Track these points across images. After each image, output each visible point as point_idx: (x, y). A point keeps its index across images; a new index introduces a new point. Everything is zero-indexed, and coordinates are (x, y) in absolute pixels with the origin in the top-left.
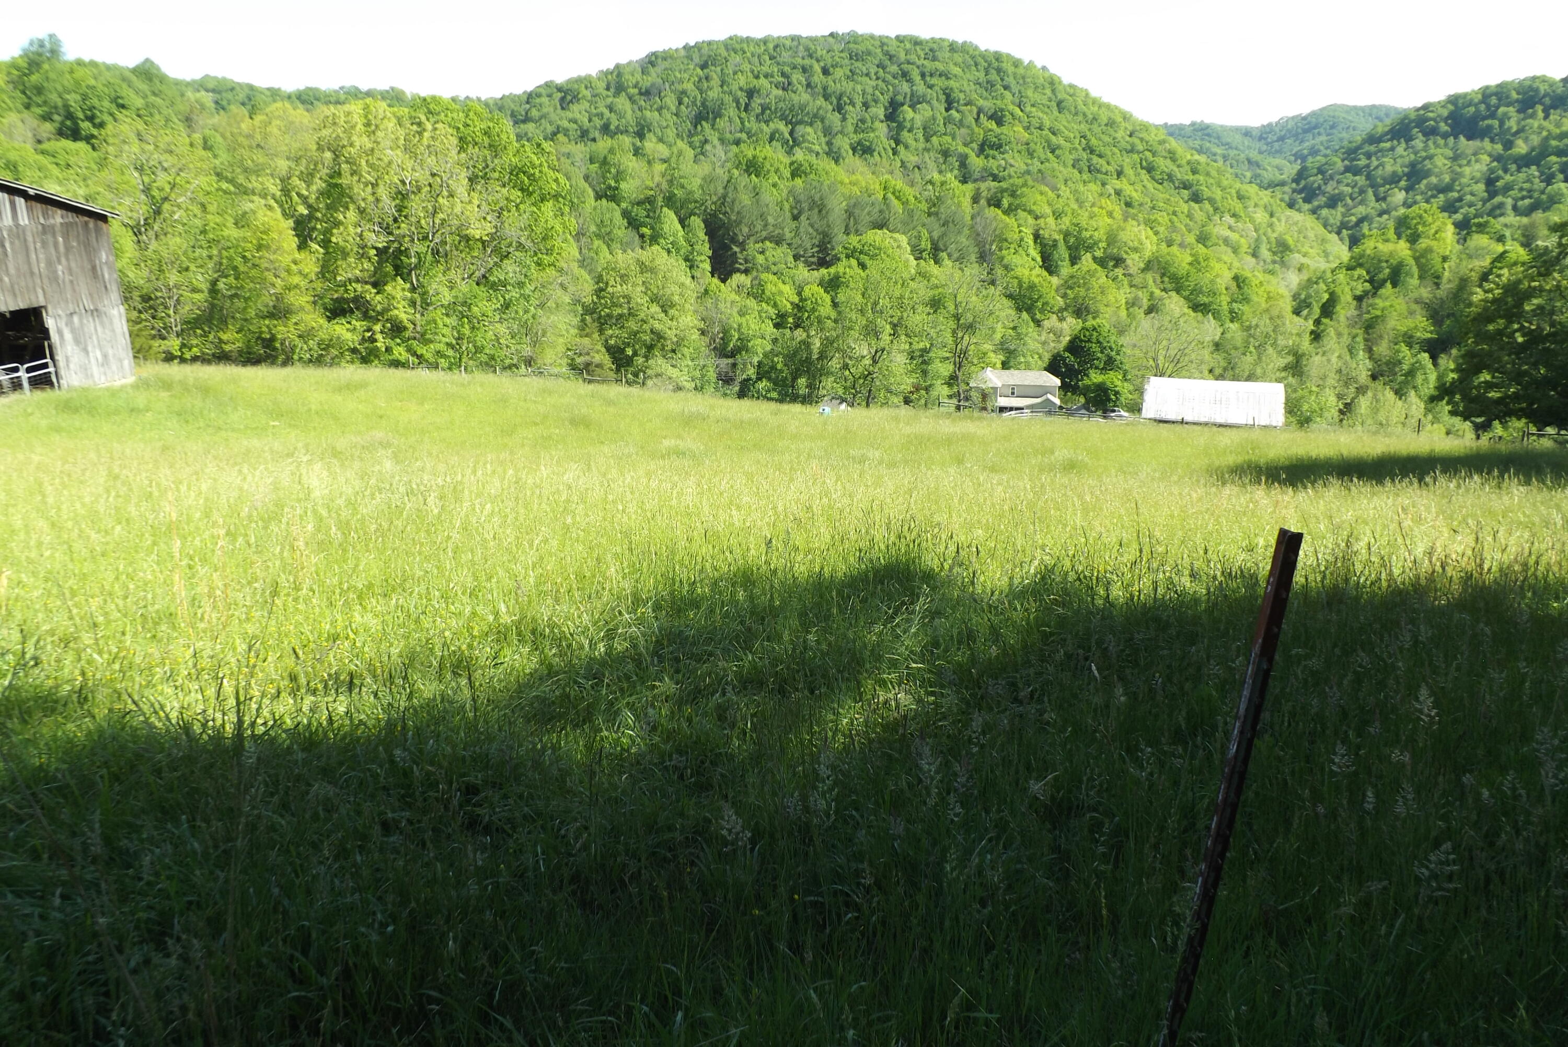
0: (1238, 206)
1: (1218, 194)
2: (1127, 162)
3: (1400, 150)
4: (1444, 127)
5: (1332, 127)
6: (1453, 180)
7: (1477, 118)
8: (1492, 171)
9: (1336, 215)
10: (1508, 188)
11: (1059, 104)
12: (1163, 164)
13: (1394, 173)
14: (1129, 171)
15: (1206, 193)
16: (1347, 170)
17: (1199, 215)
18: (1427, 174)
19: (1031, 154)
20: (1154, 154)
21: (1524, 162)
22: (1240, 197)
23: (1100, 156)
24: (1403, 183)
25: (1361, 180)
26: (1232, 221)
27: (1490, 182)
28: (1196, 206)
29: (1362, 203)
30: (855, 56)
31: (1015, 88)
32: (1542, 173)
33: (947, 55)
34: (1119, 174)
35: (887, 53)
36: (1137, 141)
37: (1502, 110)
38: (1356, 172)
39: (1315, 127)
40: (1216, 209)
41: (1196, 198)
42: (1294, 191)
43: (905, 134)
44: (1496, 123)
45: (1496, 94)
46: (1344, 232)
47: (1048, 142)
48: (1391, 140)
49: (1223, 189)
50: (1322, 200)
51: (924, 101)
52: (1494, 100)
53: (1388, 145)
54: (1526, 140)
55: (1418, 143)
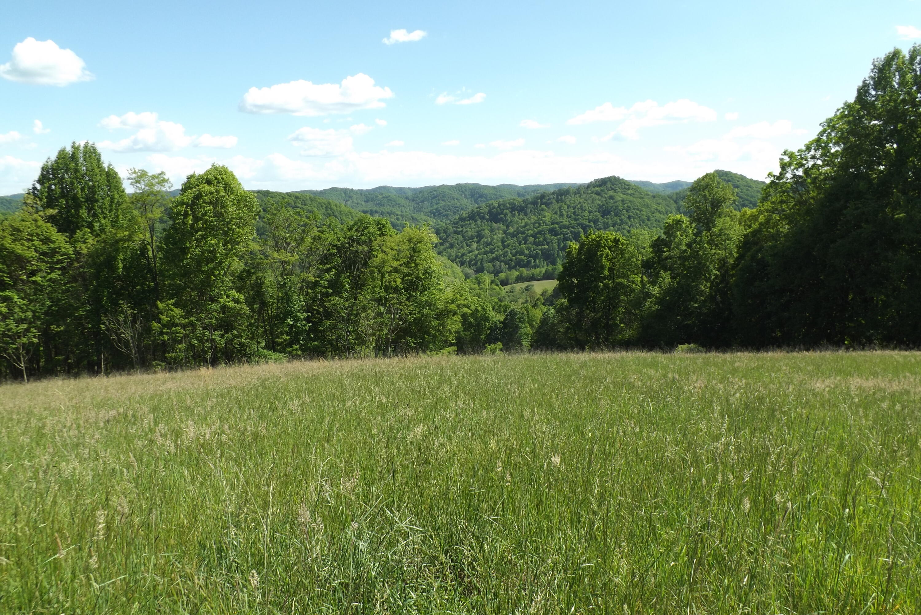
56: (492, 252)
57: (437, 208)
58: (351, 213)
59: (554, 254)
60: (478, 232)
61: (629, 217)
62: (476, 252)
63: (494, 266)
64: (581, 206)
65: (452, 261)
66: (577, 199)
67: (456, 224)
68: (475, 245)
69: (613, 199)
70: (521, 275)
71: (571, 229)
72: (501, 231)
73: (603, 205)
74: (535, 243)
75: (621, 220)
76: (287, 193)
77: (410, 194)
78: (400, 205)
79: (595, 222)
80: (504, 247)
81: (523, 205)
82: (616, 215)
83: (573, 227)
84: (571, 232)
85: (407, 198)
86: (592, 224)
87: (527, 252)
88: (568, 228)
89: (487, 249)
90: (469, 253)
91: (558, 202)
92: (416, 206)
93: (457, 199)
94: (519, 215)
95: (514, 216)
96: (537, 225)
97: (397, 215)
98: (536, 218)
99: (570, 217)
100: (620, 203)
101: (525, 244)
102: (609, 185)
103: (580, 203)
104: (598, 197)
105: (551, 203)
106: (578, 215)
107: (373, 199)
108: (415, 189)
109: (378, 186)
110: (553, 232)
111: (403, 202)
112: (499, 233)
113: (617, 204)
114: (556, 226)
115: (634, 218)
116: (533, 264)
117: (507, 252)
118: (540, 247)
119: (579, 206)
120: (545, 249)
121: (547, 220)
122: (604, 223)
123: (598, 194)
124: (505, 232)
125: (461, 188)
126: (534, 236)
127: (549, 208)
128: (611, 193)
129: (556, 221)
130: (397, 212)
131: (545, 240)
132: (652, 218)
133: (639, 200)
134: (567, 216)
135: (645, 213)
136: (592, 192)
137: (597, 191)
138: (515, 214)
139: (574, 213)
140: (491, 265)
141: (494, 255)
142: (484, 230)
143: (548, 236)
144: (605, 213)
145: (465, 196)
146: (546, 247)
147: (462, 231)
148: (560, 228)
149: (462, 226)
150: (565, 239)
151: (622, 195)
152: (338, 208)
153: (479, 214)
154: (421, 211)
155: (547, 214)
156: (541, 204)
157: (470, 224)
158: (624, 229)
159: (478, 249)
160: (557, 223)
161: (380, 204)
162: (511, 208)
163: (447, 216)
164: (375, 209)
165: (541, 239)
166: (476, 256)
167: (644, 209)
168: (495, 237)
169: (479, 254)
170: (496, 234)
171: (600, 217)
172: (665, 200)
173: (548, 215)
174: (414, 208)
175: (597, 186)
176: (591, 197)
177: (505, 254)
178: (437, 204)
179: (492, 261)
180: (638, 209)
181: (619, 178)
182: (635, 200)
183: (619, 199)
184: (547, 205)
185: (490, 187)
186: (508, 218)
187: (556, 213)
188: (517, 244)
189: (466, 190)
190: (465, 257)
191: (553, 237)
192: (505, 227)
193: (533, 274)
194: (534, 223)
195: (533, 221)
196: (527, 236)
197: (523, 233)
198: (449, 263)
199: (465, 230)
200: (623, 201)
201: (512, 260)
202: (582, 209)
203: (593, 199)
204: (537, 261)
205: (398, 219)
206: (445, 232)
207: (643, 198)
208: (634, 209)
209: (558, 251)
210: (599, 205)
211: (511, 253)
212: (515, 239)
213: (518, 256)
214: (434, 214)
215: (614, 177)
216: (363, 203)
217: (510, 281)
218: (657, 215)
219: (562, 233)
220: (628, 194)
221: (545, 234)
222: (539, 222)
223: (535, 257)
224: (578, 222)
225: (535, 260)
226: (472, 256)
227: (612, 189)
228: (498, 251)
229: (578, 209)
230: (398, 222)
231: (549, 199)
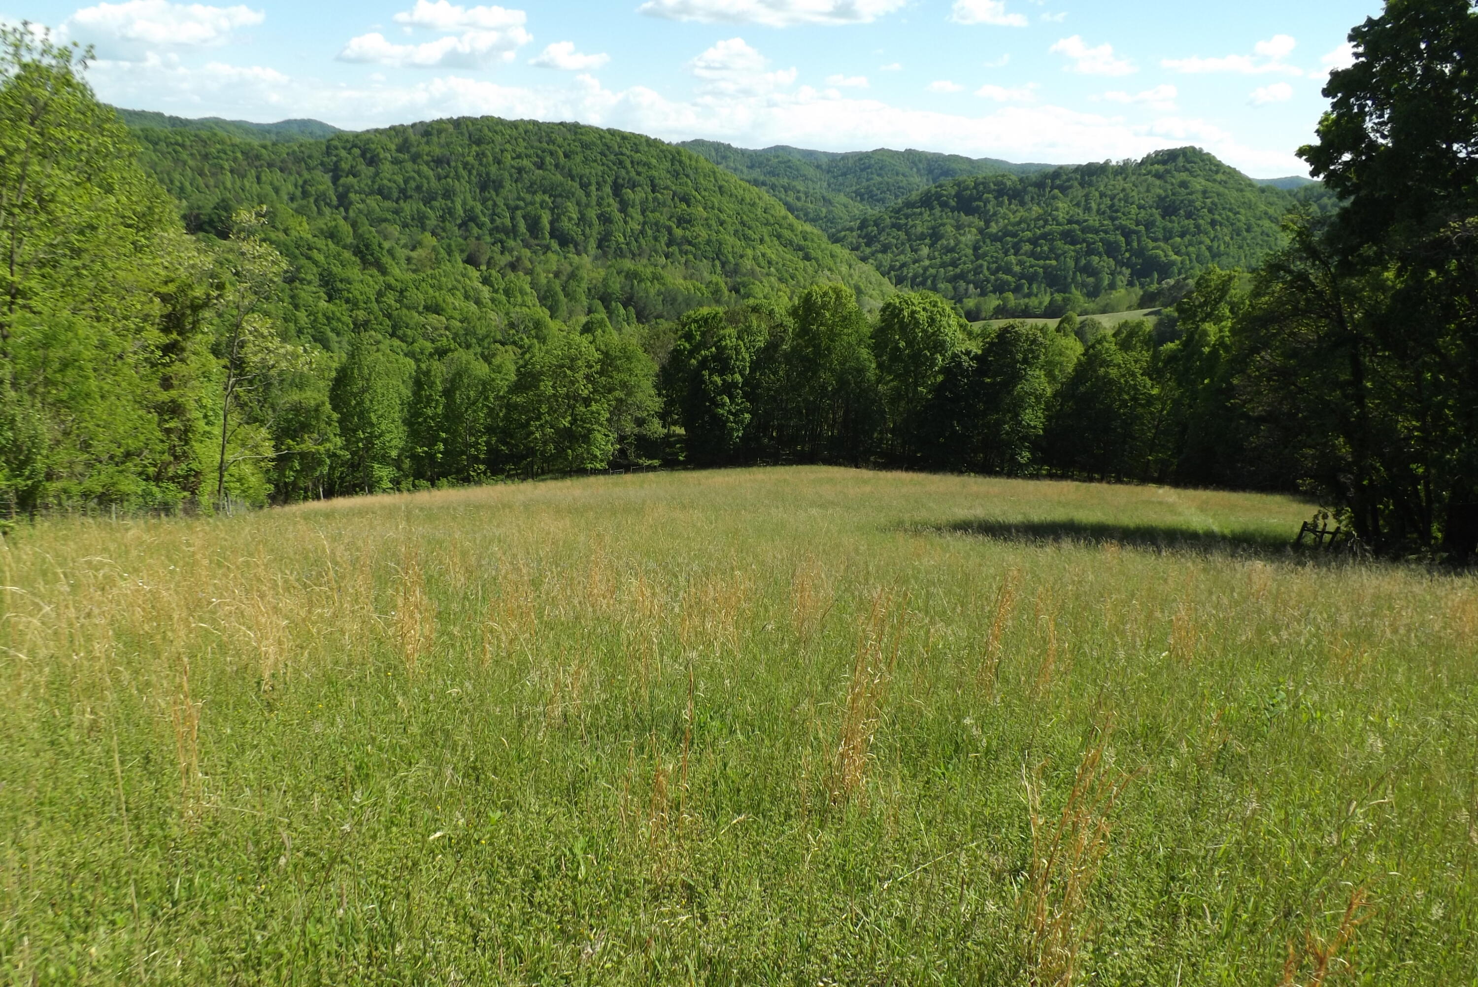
0: (831, 263)
1: (819, 255)
2: (765, 231)
3: (926, 216)
4: (953, 203)
5: (881, 169)
6: (956, 245)
7: (972, 199)
8: (977, 241)
9: (886, 259)
10: (985, 254)
11: (720, 188)
12: (786, 233)
13: (922, 233)
14: (767, 238)
15: (813, 254)
16: (894, 226)
17: (810, 270)
18: (941, 237)
19: (709, 227)
20: (781, 226)
21: (995, 238)
22: (832, 256)
23: (749, 228)
24: (927, 241)
25: (902, 235)
26: (828, 273)
27: (976, 248)
28: (808, 263)
29: (902, 252)
30: (585, 146)
31: (692, 176)
32: (1003, 247)
33: (646, 149)
34: (762, 241)
35: (605, 145)
36: (770, 217)
37: (985, 195)
38: (899, 227)
39: (869, 167)
40: (819, 265)
41: (807, 258)
42: (859, 236)
43: (630, 209)
44: (981, 204)
45: (983, 183)
46: (893, 273)
47: (718, 218)
48: (921, 207)
49: (822, 251)
50: (877, 246)
51: (640, 185)
52: (981, 188)
53: (918, 210)
54: (997, 222)
55: (937, 211)
56: (954, 264)
57: (868, 187)
58: (714, 173)
59: (1065, 278)
60: (933, 228)
61: (1213, 223)
62: (927, 263)
63: (955, 288)
64: (1126, 196)
65: (884, 276)
66: (1120, 183)
67: (898, 211)
68: (925, 251)
69: (1187, 188)
70: (1005, 305)
71: (1102, 235)
72: (974, 230)
73: (1167, 196)
74: (1032, 254)
75: (1197, 226)
76: (609, 130)
77: (824, 161)
78: (805, 178)
79: (1149, 225)
80: (977, 257)
81: (1019, 187)
82: (1189, 216)
83: (1106, 232)
84: (1101, 240)
85: (818, 167)
86: (1142, 228)
87: (1017, 269)
88: (1097, 232)
89: (947, 258)
90: (914, 263)
91: (1083, 187)
92: (832, 180)
93: (903, 175)
94: (1010, 204)
95: (1000, 204)
96: (1041, 223)
97: (799, 192)
98: (1041, 211)
99: (1104, 213)
100: (1200, 196)
101: (1015, 254)
102: (1181, 161)
103: (1123, 190)
104: (1158, 182)
105: (1071, 187)
106: (1117, 211)
107: (761, 163)
108: (833, 155)
109: (773, 145)
110: (1069, 237)
111: (811, 172)
112: (970, 232)
113: (1194, 197)
114: (1076, 226)
115: (1221, 225)
116: (1026, 290)
117: (981, 266)
118: (1042, 262)
119: (1121, 195)
120: (1051, 266)
121: (1061, 216)
122: (1164, 229)
123: (1158, 176)
124: (981, 231)
125: (912, 157)
126: (1034, 242)
127: (1066, 195)
128: (1184, 176)
129: (1075, 218)
130: (799, 187)
131: (1051, 250)
132: (1256, 229)
133: (1235, 194)
134: (1098, 211)
135: (1243, 218)
136: (1149, 173)
137: (1157, 170)
138: (1002, 202)
139: (1111, 207)
140: (950, 286)
141: (958, 270)
142: (944, 225)
143: (1059, 244)
144: (1168, 209)
145: (918, 170)
146: (1054, 263)
147: (906, 224)
148: (1083, 231)
149: (907, 217)
150: (1090, 252)
151: (1203, 182)
152: (693, 163)
153: (938, 196)
154: (839, 191)
155: (1060, 205)
156: (1052, 188)
157: (921, 214)
158: (1201, 243)
159: (929, 257)
160: (1077, 222)
161: (772, 173)
162: (998, 191)
163: (883, 201)
164: (762, 178)
165: (1046, 248)
166: (925, 269)
167: (1242, 211)
168: (963, 239)
169: (931, 266)
170: (964, 234)
171: (1159, 218)
172: (1283, 198)
173: (1063, 207)
174: (829, 185)
175: (1158, 163)
176: (1146, 181)
177: (977, 271)
178: (867, 180)
179: (953, 280)
180: (1230, 210)
181: (1201, 150)
182: (1226, 191)
183: (1198, 187)
184: (1063, 189)
185: (962, 158)
186: (990, 207)
187: (1078, 205)
188: (1001, 255)
189: (920, 161)
190: (905, 271)
191: (1067, 247)
192: (982, 223)
193: (1027, 306)
194: (1038, 219)
195: (1034, 215)
196: (1021, 240)
197: (1014, 235)
198: (876, 276)
199: (911, 223)
200: (1204, 192)
201: (988, 281)
202: (1126, 201)
203: (1148, 186)
204: (1035, 286)
205: (798, 199)
206: (876, 224)
207: (1242, 190)
208: (1224, 209)
209: (1074, 273)
210: (1159, 196)
211: (988, 269)
212: (998, 244)
213: (1000, 275)
214: (862, 196)
215: (1193, 148)
216: (745, 170)
217: (983, 315)
218: (1266, 223)
219: (1084, 240)
220: (1215, 181)
221: (1053, 240)
222: (1044, 219)
223: (1032, 279)
224: (1117, 222)
225: (1030, 284)
226: (917, 268)
227: (1187, 170)
228: (965, 263)
229: (1120, 200)
230: (799, 204)
231: (1068, 180)
